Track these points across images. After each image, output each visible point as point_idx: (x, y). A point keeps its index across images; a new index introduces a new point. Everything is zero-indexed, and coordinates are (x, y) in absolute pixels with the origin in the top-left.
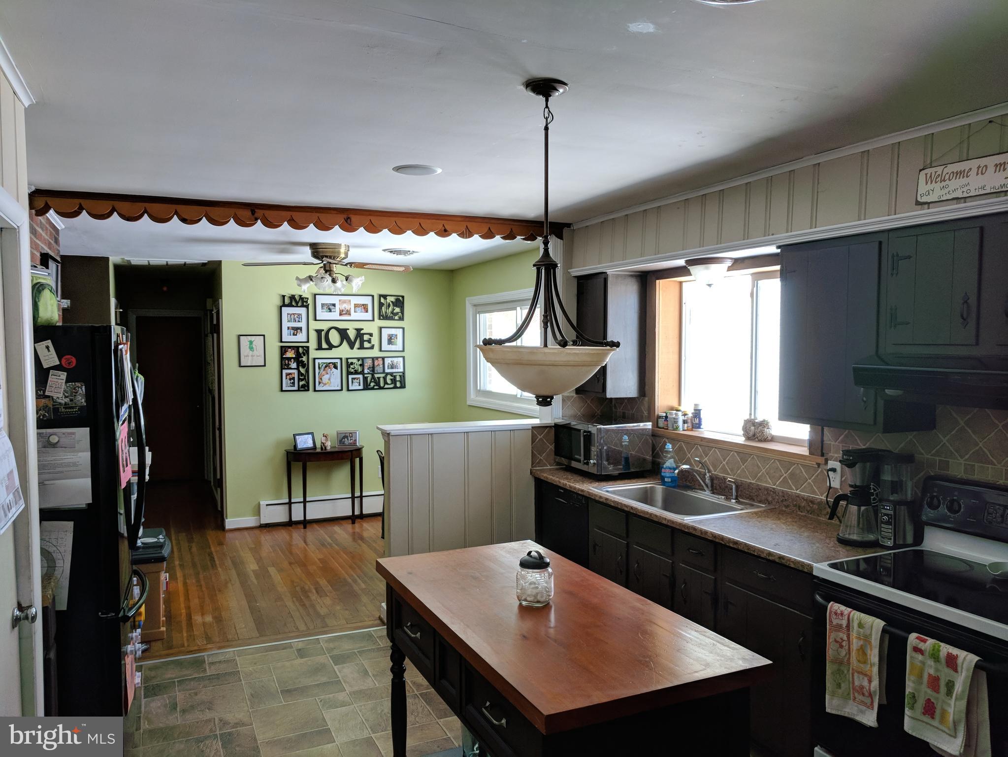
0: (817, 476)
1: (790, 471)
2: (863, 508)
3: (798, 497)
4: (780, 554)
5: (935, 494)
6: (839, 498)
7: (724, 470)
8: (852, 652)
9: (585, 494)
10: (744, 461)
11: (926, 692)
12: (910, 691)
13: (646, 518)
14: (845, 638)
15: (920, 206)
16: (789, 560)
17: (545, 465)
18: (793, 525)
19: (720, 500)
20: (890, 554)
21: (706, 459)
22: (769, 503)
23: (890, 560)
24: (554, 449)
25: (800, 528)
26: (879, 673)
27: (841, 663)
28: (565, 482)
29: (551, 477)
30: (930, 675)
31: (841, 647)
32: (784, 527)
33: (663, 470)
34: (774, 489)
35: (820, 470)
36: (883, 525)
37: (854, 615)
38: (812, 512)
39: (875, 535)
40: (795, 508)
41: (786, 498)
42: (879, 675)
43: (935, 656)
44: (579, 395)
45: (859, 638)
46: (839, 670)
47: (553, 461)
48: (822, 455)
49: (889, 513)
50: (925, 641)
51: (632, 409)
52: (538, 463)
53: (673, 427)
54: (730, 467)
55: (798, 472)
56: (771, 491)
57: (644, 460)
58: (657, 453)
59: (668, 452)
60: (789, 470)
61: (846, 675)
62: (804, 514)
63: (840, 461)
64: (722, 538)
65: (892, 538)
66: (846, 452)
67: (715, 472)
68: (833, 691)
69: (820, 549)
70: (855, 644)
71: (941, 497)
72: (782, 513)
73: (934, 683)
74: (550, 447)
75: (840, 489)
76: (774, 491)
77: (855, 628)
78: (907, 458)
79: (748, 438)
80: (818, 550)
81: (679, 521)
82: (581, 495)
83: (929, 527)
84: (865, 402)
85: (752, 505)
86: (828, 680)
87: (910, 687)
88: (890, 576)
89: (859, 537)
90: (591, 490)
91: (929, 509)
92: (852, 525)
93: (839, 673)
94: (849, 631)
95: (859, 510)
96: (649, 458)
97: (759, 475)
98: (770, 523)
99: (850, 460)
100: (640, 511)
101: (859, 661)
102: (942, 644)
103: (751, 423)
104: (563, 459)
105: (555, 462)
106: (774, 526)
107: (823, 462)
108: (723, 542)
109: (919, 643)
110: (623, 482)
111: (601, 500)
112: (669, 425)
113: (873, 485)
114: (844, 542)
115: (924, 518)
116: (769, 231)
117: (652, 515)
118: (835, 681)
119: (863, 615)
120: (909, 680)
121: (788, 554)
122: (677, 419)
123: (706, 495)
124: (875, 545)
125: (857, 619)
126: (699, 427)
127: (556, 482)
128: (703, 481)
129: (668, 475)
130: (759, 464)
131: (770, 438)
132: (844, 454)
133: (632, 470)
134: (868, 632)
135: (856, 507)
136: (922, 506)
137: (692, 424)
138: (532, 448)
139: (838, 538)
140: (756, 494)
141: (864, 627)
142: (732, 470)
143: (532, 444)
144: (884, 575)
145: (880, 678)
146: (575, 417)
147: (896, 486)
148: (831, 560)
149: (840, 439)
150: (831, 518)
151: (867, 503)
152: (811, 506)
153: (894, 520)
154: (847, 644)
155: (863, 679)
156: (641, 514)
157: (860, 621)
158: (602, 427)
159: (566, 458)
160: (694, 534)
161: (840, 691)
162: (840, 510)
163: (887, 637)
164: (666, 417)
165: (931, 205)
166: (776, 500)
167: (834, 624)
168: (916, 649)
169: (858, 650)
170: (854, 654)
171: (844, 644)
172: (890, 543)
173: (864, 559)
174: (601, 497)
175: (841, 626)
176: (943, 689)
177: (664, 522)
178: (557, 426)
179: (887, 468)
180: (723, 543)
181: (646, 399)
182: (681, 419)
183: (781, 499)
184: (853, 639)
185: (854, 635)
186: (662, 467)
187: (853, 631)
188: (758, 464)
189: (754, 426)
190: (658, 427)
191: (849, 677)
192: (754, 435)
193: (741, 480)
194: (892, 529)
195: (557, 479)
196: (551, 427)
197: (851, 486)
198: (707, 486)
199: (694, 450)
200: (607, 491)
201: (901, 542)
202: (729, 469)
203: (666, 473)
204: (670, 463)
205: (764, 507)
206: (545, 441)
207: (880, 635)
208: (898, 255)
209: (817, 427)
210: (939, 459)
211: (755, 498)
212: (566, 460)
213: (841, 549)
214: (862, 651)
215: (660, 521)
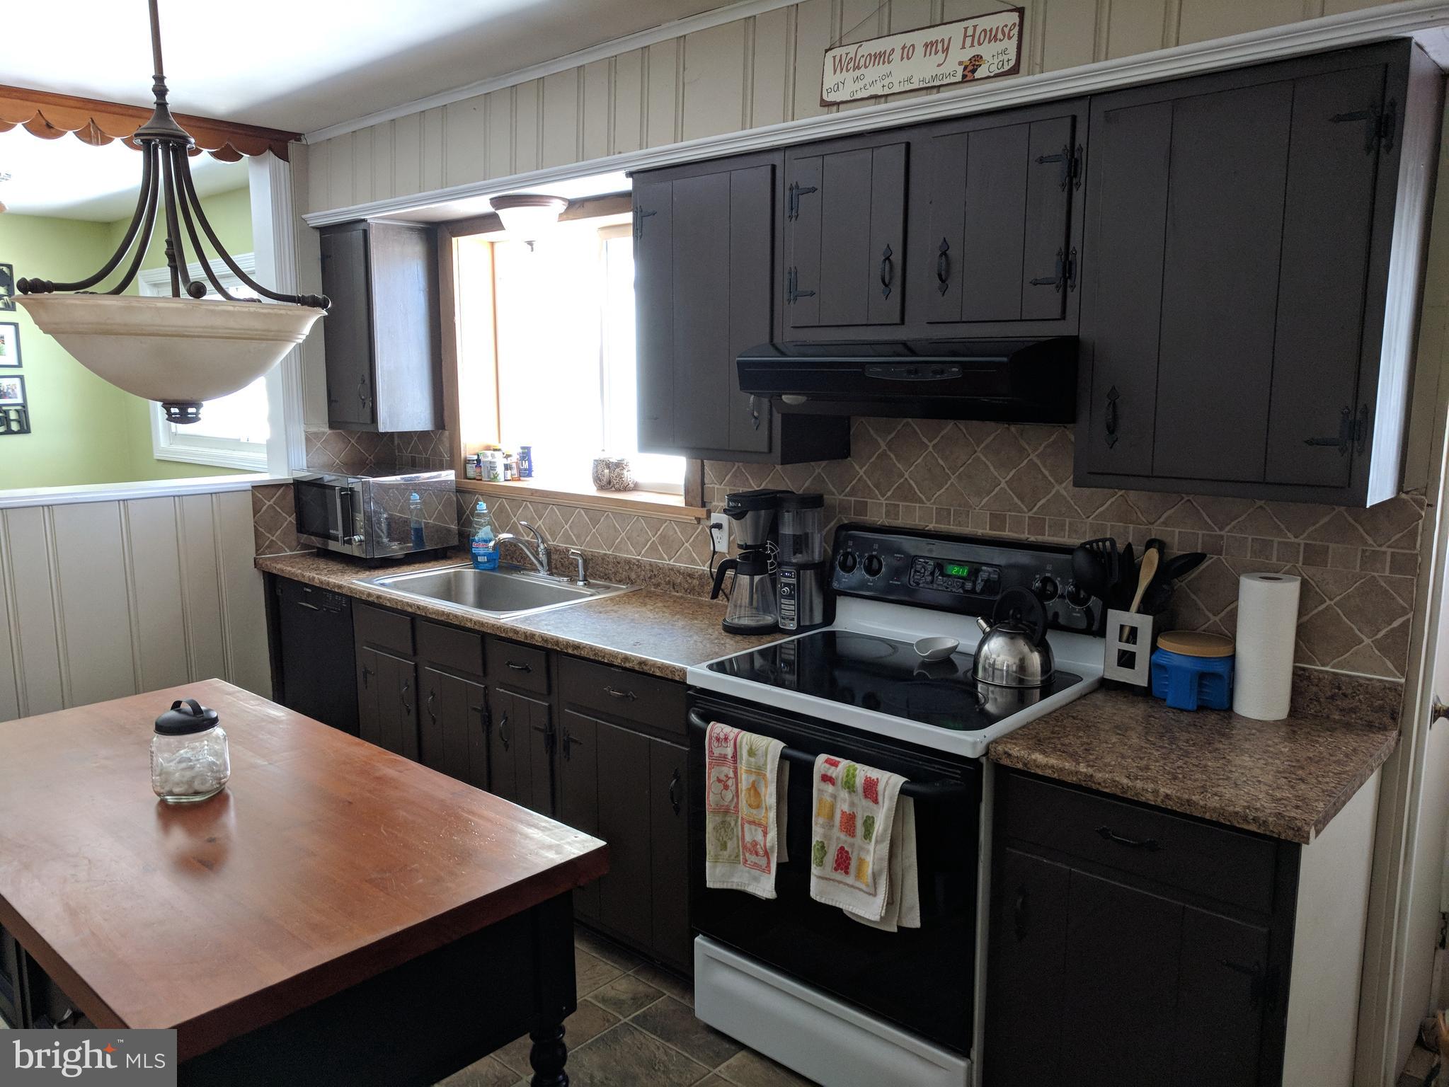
0: (697, 537)
1: (659, 533)
2: (757, 578)
3: (672, 569)
4: (641, 658)
5: (849, 550)
6: (724, 567)
7: (567, 539)
8: (741, 794)
9: (344, 591)
10: (595, 522)
11: (838, 838)
12: (818, 839)
13: (442, 621)
14: (731, 775)
15: (826, 108)
16: (654, 665)
17: (281, 550)
18: (664, 612)
19: (559, 583)
20: (793, 641)
21: (540, 523)
22: (632, 583)
23: (792, 649)
24: (295, 522)
25: (673, 616)
26: (777, 820)
27: (726, 812)
28: (313, 574)
29: (289, 569)
30: (843, 813)
31: (726, 787)
32: (651, 615)
33: (474, 545)
34: (638, 561)
35: (701, 527)
36: (783, 601)
37: (742, 738)
38: (691, 590)
39: (772, 615)
40: (668, 586)
41: (656, 573)
42: (777, 823)
43: (849, 786)
44: (335, 431)
45: (749, 772)
46: (723, 822)
47: (294, 544)
48: (703, 505)
49: (791, 582)
50: (835, 764)
51: (426, 450)
52: (268, 547)
53: (489, 476)
54: (576, 533)
55: (671, 533)
56: (634, 564)
57: (449, 530)
58: (465, 518)
59: (479, 515)
60: (659, 530)
61: (733, 829)
62: (681, 594)
63: (725, 511)
64: (557, 642)
65: (796, 617)
66: (733, 497)
67: (553, 542)
68: (716, 856)
69: (699, 644)
70: (745, 780)
71: (857, 553)
72: (649, 595)
73: (849, 822)
74: (289, 519)
75: (728, 554)
76: (639, 565)
77: (744, 758)
78: (814, 501)
79: (601, 488)
80: (696, 645)
81: (492, 621)
82: (339, 594)
83: (842, 597)
84: (756, 418)
85: (608, 588)
86: (709, 840)
87: (817, 833)
88: (794, 674)
89: (752, 620)
90: (352, 583)
91: (842, 573)
92: (743, 604)
93: (723, 827)
94: (736, 763)
95: (752, 581)
96: (454, 527)
97: (617, 541)
98: (632, 611)
99: (740, 507)
100: (431, 611)
101: (750, 806)
102: (858, 766)
103: (604, 463)
104: (313, 537)
105: (299, 543)
106: (636, 615)
107: (705, 516)
108: (558, 647)
109: (829, 769)
110: (411, 567)
111: (370, 599)
112: (483, 474)
113: (770, 544)
114: (733, 630)
115: (835, 585)
116: (614, 149)
117: (451, 617)
118: (719, 840)
119: (755, 736)
120: (816, 824)
121: (653, 657)
122: (494, 463)
123: (541, 578)
124: (774, 629)
125: (747, 744)
126: (529, 475)
127: (297, 576)
128: (534, 556)
129: (482, 552)
130: (617, 526)
131: (632, 485)
132: (729, 500)
133: (428, 548)
134: (761, 762)
135: (748, 577)
136: (833, 568)
137: (520, 471)
138: (255, 522)
139: (724, 625)
140: (613, 570)
141: (755, 754)
142: (578, 537)
143: (254, 517)
144: (786, 672)
145: (778, 826)
146: (330, 467)
147: (800, 543)
148: (712, 659)
149: (726, 479)
150: (715, 596)
151: (763, 570)
152: (690, 581)
153: (797, 592)
154: (734, 782)
155: (756, 830)
156: (433, 616)
157: (751, 746)
158: (371, 480)
159: (319, 536)
160: (516, 640)
161: (725, 853)
162: (726, 584)
163: (787, 765)
164: (479, 461)
165: (841, 106)
166: (642, 577)
167: (715, 755)
168: (826, 778)
169: (749, 790)
170: (743, 796)
171: (730, 783)
172: (792, 626)
173: (760, 652)
174: (369, 595)
175: (725, 756)
176: (860, 830)
177: (469, 625)
178: (298, 485)
179: (788, 517)
180: (558, 649)
181: (447, 433)
182: (500, 462)
183: (649, 575)
184: (741, 774)
185: (743, 767)
186: (473, 540)
187: (741, 763)
188: (614, 525)
189: (609, 468)
190: (466, 478)
191: (737, 831)
192: (609, 482)
193: (591, 552)
194: (794, 605)
195: (300, 571)
196: (287, 485)
197: (740, 547)
198: (541, 564)
199: (522, 511)
200: (383, 585)
201: (807, 623)
202: (574, 535)
203: (478, 549)
204: (484, 532)
205: (624, 589)
206: (280, 510)
207: (777, 763)
208: (797, 187)
209: (694, 460)
210: (855, 500)
211: (612, 576)
212: (317, 538)
213: (728, 640)
214: (754, 789)
215: (462, 624)
